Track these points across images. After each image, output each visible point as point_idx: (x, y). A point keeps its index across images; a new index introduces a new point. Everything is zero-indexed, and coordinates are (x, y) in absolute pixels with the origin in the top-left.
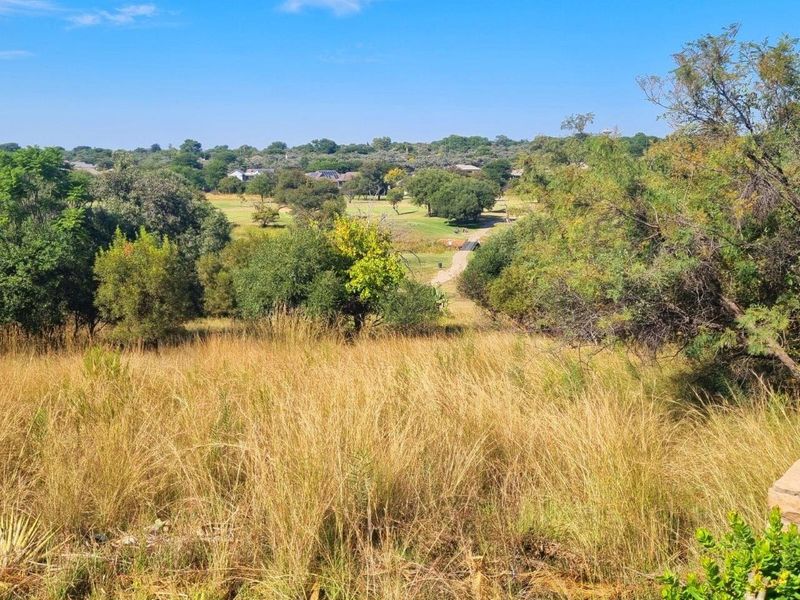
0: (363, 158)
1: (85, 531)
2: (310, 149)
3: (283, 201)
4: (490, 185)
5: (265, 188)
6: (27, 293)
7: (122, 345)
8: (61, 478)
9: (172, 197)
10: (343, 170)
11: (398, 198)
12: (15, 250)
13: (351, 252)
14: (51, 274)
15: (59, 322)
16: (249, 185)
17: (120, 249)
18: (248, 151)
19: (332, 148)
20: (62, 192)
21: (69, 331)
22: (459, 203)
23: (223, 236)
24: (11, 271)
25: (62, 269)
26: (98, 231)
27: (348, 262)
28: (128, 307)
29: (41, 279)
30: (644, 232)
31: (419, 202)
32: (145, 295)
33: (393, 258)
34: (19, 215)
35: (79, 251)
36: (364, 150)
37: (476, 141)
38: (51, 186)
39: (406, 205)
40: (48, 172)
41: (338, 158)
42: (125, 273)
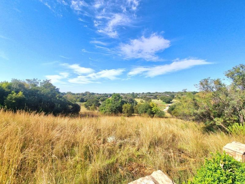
0: (154, 94)
1: (121, 138)
2: (147, 93)
3: (144, 100)
4: (172, 98)
5: (142, 98)
6: (115, 109)
7: (125, 116)
8: (118, 131)
9: (131, 99)
10: (151, 96)
11: (159, 99)
12: (114, 105)
13: (152, 106)
14: (118, 107)
15: (118, 112)
16: (140, 97)
17: (125, 105)
18: (140, 93)
19: (150, 93)
20: (119, 98)
21: (119, 114)
22: (167, 100)
23: (136, 103)
24: (114, 107)
25: (119, 107)
26: (123, 103)
27: (152, 108)
28: (126, 111)
29: (117, 108)
30: (196, 106)
31: (162, 100)
32: (128, 110)
33: (158, 107)
34: (115, 101)
35: (121, 105)
36: (154, 93)
37: (169, 92)
38: (118, 97)
39: (159, 100)
40: (118, 96)
41: (151, 94)
42: (126, 108)
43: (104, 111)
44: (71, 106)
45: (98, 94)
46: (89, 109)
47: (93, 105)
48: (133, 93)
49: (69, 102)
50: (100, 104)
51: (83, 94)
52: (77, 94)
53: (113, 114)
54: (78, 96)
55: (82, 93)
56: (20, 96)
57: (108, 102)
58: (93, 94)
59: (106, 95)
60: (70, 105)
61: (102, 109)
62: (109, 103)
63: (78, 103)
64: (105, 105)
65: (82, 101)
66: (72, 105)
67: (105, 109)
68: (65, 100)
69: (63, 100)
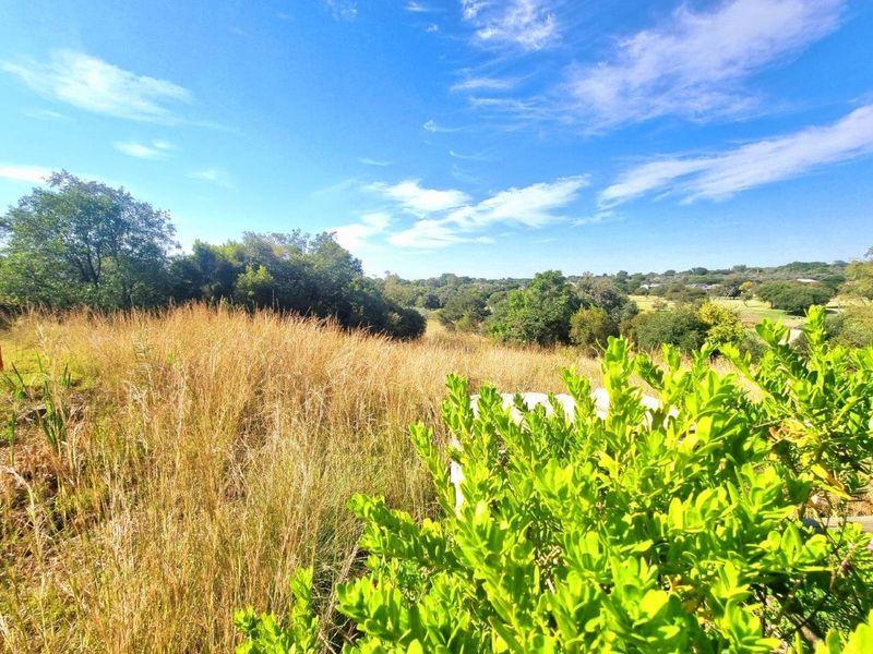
0: (725, 277)
2: (690, 273)
3: (671, 299)
4: (827, 291)
5: (661, 293)
6: (542, 330)
9: (609, 292)
10: (710, 283)
11: (749, 298)
12: (539, 312)
13: (710, 322)
14: (552, 323)
16: (651, 291)
17: (582, 313)
18: (653, 275)
19: (704, 272)
20: (560, 290)
22: (796, 302)
23: (635, 312)
24: (537, 320)
25: (557, 321)
26: (574, 305)
27: (708, 327)
28: (583, 338)
29: (549, 324)
31: (765, 300)
32: (591, 334)
35: (565, 314)
36: (726, 273)
37: (816, 265)
39: (754, 302)
41: (708, 277)
42: (583, 324)
43: (501, 333)
44: (396, 316)
45: (483, 281)
46: (452, 328)
47: (466, 314)
48: (623, 274)
49: (390, 301)
50: (488, 313)
51: (435, 283)
52: (418, 283)
53: (537, 346)
54: (421, 288)
55: (433, 280)
56: (262, 277)
57: (518, 305)
58: (467, 280)
59: (512, 284)
60: (394, 312)
61: (495, 329)
62: (519, 306)
63: (421, 311)
64: (505, 315)
65: (433, 303)
66: (401, 312)
67: (504, 329)
68: (379, 294)
69: (371, 294)
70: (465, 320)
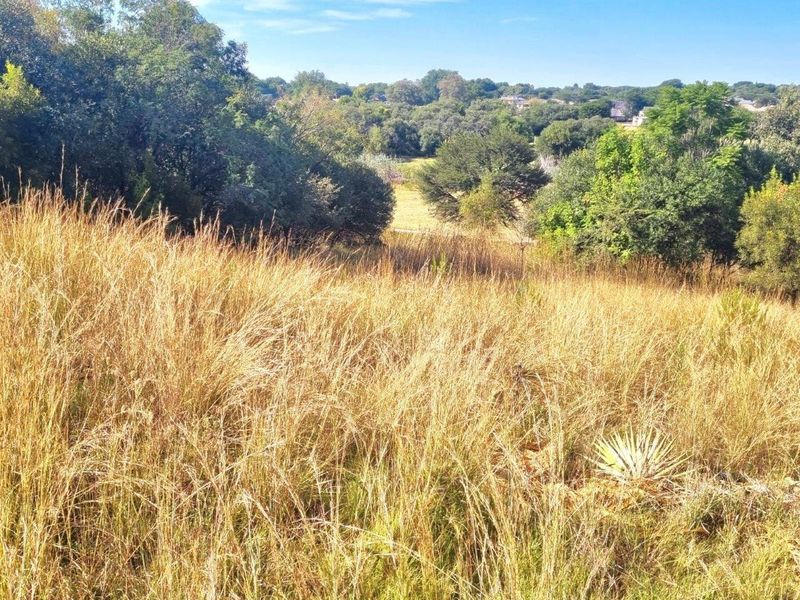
6: (673, 228)
7: (767, 293)
12: (667, 184)
14: (697, 211)
15: (696, 258)
20: (719, 131)
21: (706, 267)
24: (660, 204)
25: (710, 208)
28: (771, 252)
29: (687, 214)
34: (677, 151)
35: (729, 189)
38: (711, 122)
42: (773, 217)
43: (571, 230)
44: (326, 185)
45: (526, 91)
46: (451, 212)
47: (486, 178)
49: (312, 148)
50: (539, 179)
51: (413, 96)
52: (369, 93)
53: (654, 264)
54: (377, 107)
55: (404, 85)
57: (616, 163)
58: (489, 89)
59: (598, 104)
60: (323, 175)
61: (559, 222)
62: (620, 168)
63: (376, 162)
64: (582, 189)
65: (404, 145)
66: (337, 173)
67: (578, 222)
68: (287, 133)
69: (272, 134)
70: (485, 189)
